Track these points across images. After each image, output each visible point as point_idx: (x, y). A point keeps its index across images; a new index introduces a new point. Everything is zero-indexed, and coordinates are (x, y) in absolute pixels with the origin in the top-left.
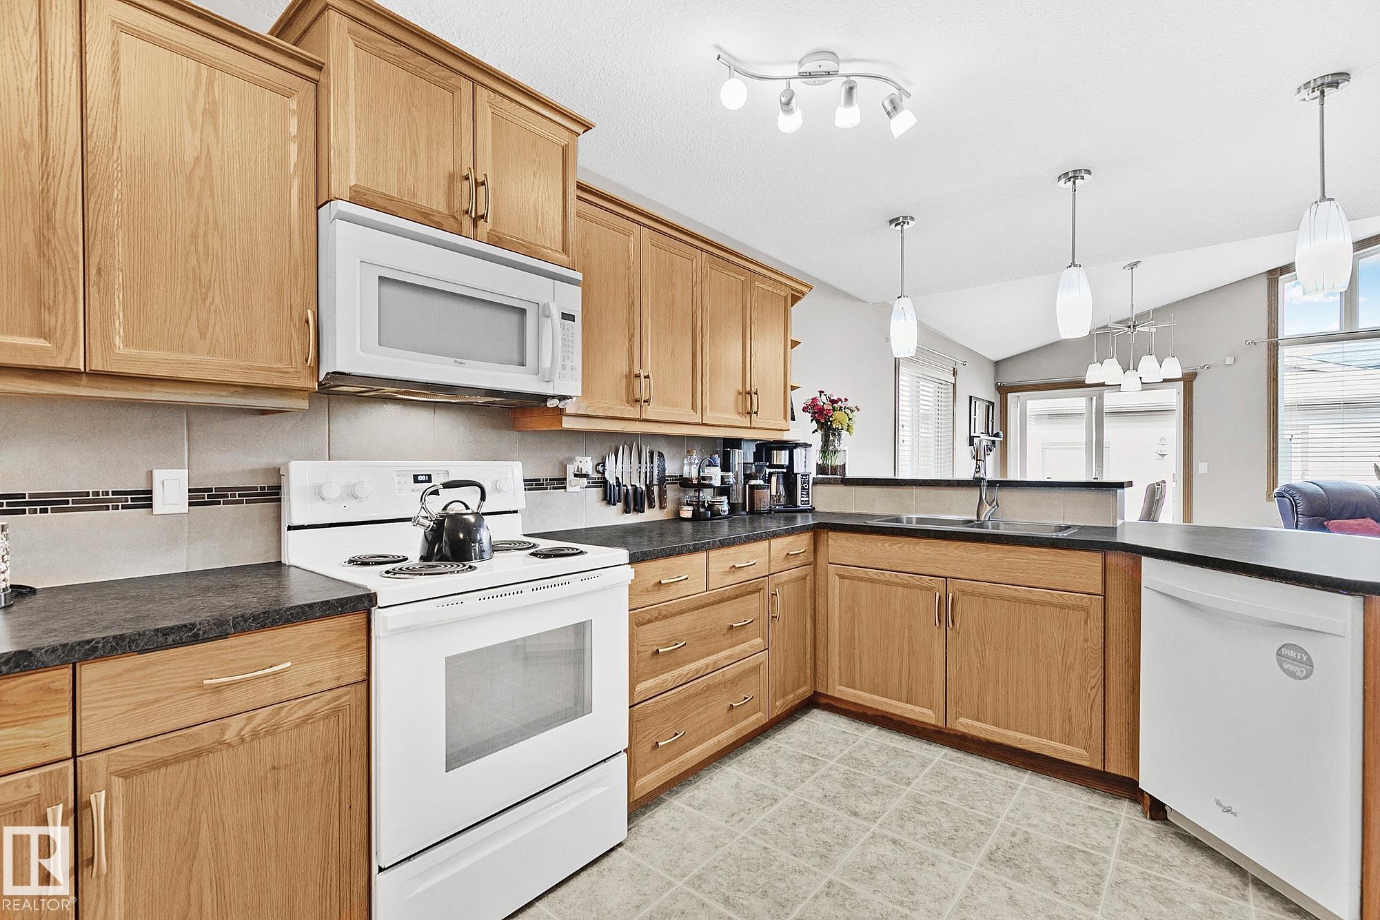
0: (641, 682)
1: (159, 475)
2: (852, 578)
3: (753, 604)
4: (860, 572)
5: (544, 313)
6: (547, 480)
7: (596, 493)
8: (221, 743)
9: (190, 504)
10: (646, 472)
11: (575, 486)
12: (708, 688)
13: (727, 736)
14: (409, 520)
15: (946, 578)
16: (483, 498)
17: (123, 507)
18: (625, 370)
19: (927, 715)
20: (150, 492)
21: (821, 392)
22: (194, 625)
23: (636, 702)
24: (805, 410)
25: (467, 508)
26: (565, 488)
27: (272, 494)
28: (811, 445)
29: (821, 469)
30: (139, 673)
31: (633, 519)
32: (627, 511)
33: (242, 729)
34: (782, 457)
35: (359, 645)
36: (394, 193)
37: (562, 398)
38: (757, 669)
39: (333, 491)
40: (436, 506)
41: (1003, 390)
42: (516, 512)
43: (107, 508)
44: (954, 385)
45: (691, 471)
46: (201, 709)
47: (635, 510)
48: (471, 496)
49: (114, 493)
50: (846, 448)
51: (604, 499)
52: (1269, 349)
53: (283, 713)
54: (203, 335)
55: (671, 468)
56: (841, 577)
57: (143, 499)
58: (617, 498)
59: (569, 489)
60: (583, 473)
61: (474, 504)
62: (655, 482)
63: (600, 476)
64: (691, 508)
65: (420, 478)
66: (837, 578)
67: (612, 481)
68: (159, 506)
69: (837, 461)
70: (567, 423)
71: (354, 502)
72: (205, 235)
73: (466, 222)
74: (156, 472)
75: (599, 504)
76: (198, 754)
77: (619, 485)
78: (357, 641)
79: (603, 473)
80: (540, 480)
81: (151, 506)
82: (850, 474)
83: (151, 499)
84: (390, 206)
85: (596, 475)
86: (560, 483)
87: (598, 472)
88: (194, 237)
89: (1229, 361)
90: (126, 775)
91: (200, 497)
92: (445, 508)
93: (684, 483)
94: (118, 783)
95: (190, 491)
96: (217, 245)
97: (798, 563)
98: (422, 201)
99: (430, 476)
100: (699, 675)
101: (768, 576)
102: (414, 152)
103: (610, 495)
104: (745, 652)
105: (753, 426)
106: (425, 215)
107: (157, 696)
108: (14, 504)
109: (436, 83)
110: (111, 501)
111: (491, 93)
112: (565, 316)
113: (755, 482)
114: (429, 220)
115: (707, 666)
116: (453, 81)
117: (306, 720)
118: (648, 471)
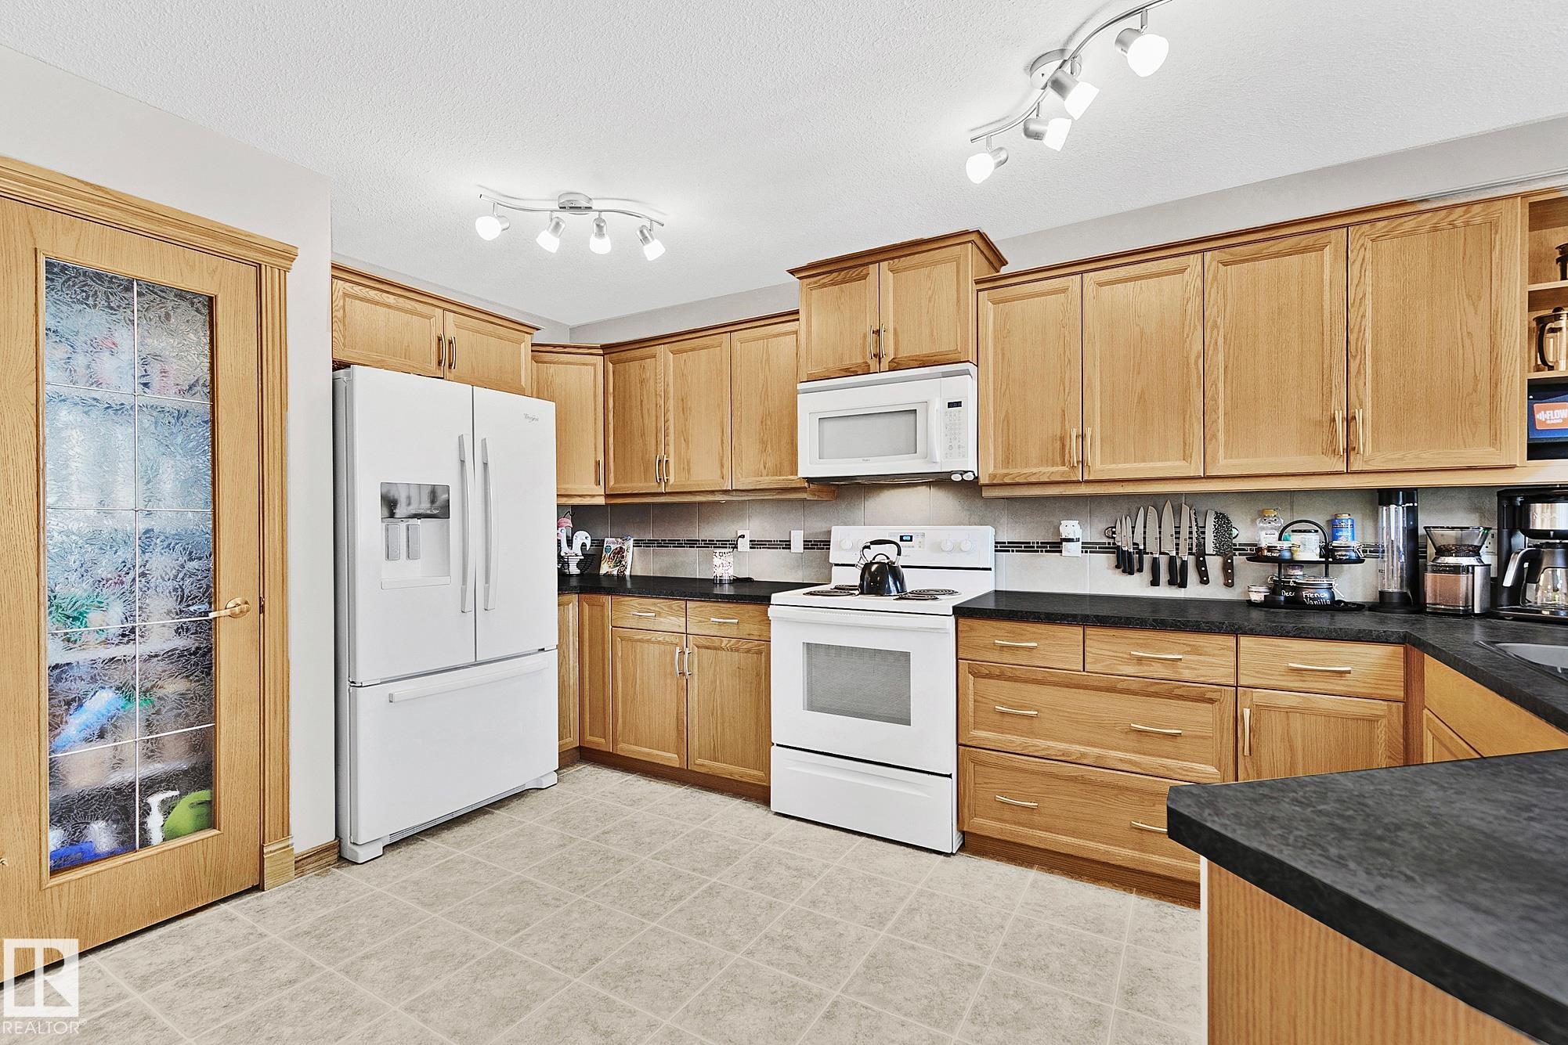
1: (793, 533)
6: (1038, 543)
7: (1106, 560)
8: (722, 648)
9: (804, 549)
10: (1191, 538)
11: (1072, 550)
13: (1122, 855)
14: (853, 565)
16: (899, 554)
17: (783, 548)
20: (790, 541)
23: (967, 743)
25: (888, 558)
26: (1061, 552)
27: (826, 544)
30: (699, 609)
31: (1166, 593)
32: (1155, 582)
33: (728, 645)
36: (831, 366)
37: (962, 473)
39: (848, 544)
43: (778, 548)
45: (1267, 538)
47: (1171, 582)
49: (780, 541)
51: (1117, 567)
56: (1430, 731)
57: (787, 545)
58: (1138, 567)
59: (1063, 554)
60: (1069, 537)
61: (893, 557)
62: (1211, 551)
63: (1110, 542)
64: (1262, 589)
65: (904, 538)
67: (1130, 548)
68: (794, 549)
70: (987, 492)
73: (873, 364)
74: (790, 532)
75: (1110, 572)
77: (1139, 552)
78: (764, 617)
79: (1115, 539)
80: (1029, 543)
81: (790, 548)
83: (790, 545)
84: (826, 374)
86: (1056, 547)
87: (1106, 537)
91: (807, 545)
93: (1257, 555)
94: (695, 648)
95: (804, 541)
96: (769, 423)
98: (848, 361)
99: (911, 537)
101: (1236, 687)
103: (1126, 563)
104: (1169, 769)
105: (1354, 468)
106: (847, 370)
107: (703, 620)
108: (754, 544)
109: (855, 280)
110: (778, 545)
111: (891, 262)
112: (951, 405)
113: (1451, 560)
114: (850, 372)
115: (1083, 755)
116: (864, 272)
117: (748, 651)
118: (1195, 535)
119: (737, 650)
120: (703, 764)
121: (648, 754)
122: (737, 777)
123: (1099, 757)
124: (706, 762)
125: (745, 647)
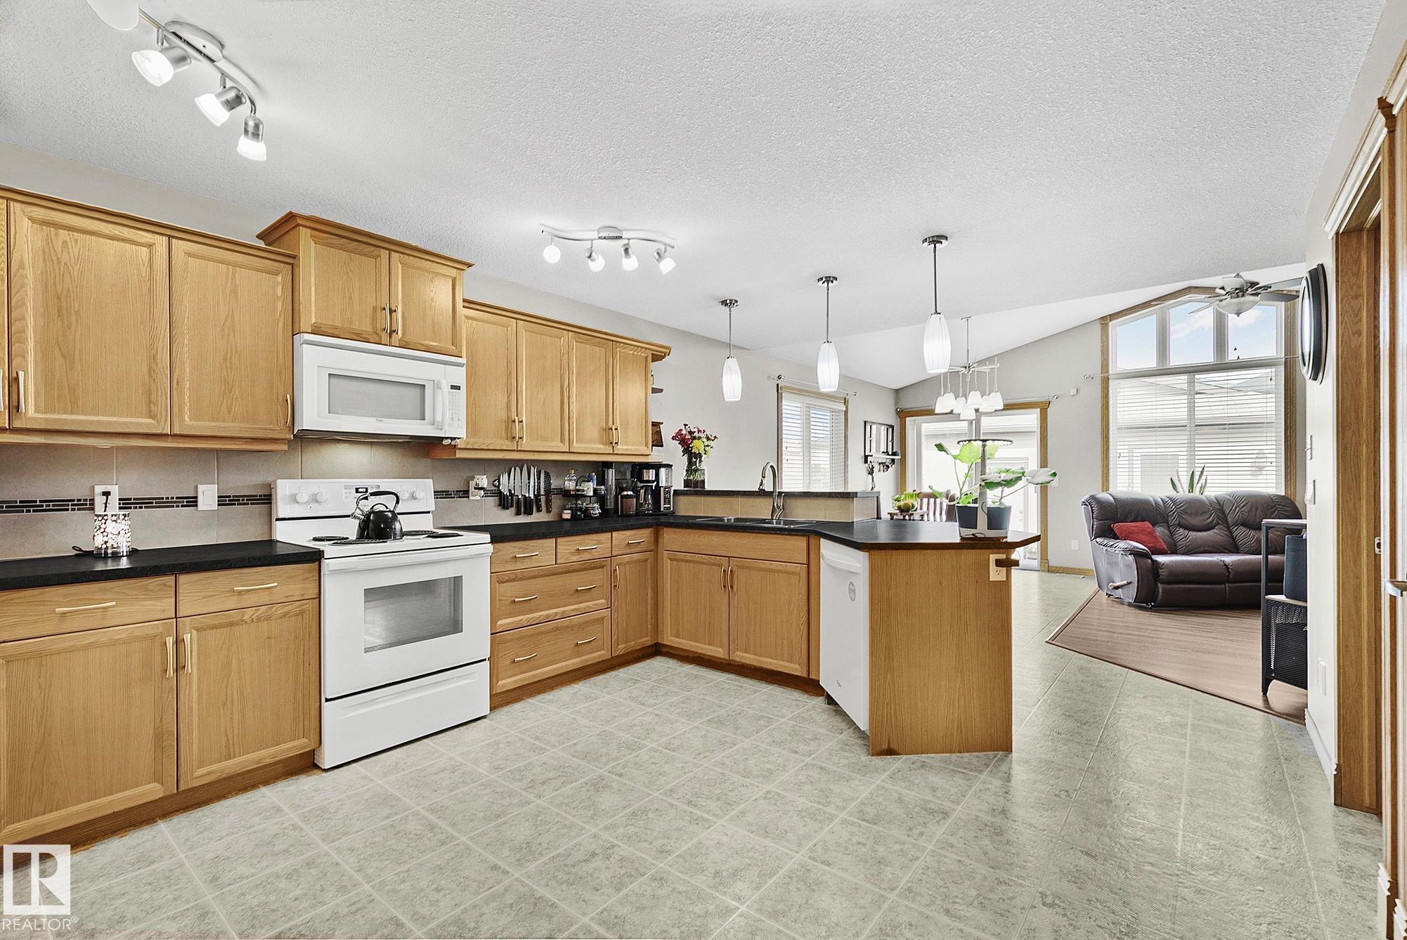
0: (501, 619)
1: (201, 488)
2: (677, 560)
3: (598, 577)
4: (681, 556)
5: (437, 386)
7: (492, 501)
8: (243, 621)
9: (219, 505)
10: (535, 486)
11: (476, 496)
12: (557, 629)
13: (573, 663)
14: (348, 516)
15: (729, 557)
16: (397, 502)
17: (182, 506)
18: (504, 416)
19: (718, 652)
20: (196, 497)
21: (686, 425)
22: (229, 560)
23: (498, 631)
24: (673, 438)
25: (387, 508)
26: (468, 497)
27: (267, 499)
28: (672, 466)
29: (687, 483)
30: (205, 582)
31: (523, 519)
32: (518, 513)
33: (252, 615)
34: (650, 475)
35: (314, 578)
36: (338, 324)
37: (453, 439)
38: (600, 620)
39: (304, 497)
40: (366, 506)
41: (902, 414)
42: (429, 512)
43: (173, 506)
44: (846, 412)
45: (570, 485)
46: (232, 603)
47: (525, 513)
48: (389, 502)
49: (177, 498)
50: (705, 468)
51: (500, 505)
52: (1102, 383)
53: (273, 610)
54: (229, 412)
55: (555, 483)
56: (671, 559)
57: (192, 502)
58: (510, 504)
59: (471, 498)
60: (480, 486)
61: (391, 506)
62: (542, 493)
63: (496, 488)
64: (569, 511)
65: (360, 490)
66: (669, 561)
67: (507, 493)
68: (201, 506)
69: (698, 477)
70: (459, 455)
71: (316, 505)
72: (231, 357)
73: (385, 337)
74: (199, 486)
75: (496, 508)
76: (231, 624)
77: (511, 495)
78: (313, 576)
79: (499, 487)
80: (449, 492)
81: (196, 506)
82: (707, 487)
83: (196, 502)
84: (336, 332)
85: (493, 488)
86: (465, 494)
87: (495, 486)
88: (225, 359)
89: (1073, 392)
90: (198, 630)
91: (224, 501)
92: (372, 508)
93: (565, 493)
94: (195, 632)
95: (219, 497)
97: (638, 549)
98: (356, 326)
99: (367, 489)
100: (549, 619)
101: (611, 557)
102: (350, 298)
103: (505, 502)
104: (590, 607)
105: (615, 452)
106: (358, 334)
107: (212, 593)
108: (125, 503)
109: (365, 255)
110: (175, 502)
111: (402, 255)
112: (453, 387)
113: (625, 493)
114: (360, 337)
115: (556, 614)
116: (376, 252)
117: (285, 615)
118: (536, 484)
119: (268, 618)
120: (200, 773)
121: (89, 810)
122: (268, 761)
123: (564, 612)
124: (214, 767)
125: (282, 611)
